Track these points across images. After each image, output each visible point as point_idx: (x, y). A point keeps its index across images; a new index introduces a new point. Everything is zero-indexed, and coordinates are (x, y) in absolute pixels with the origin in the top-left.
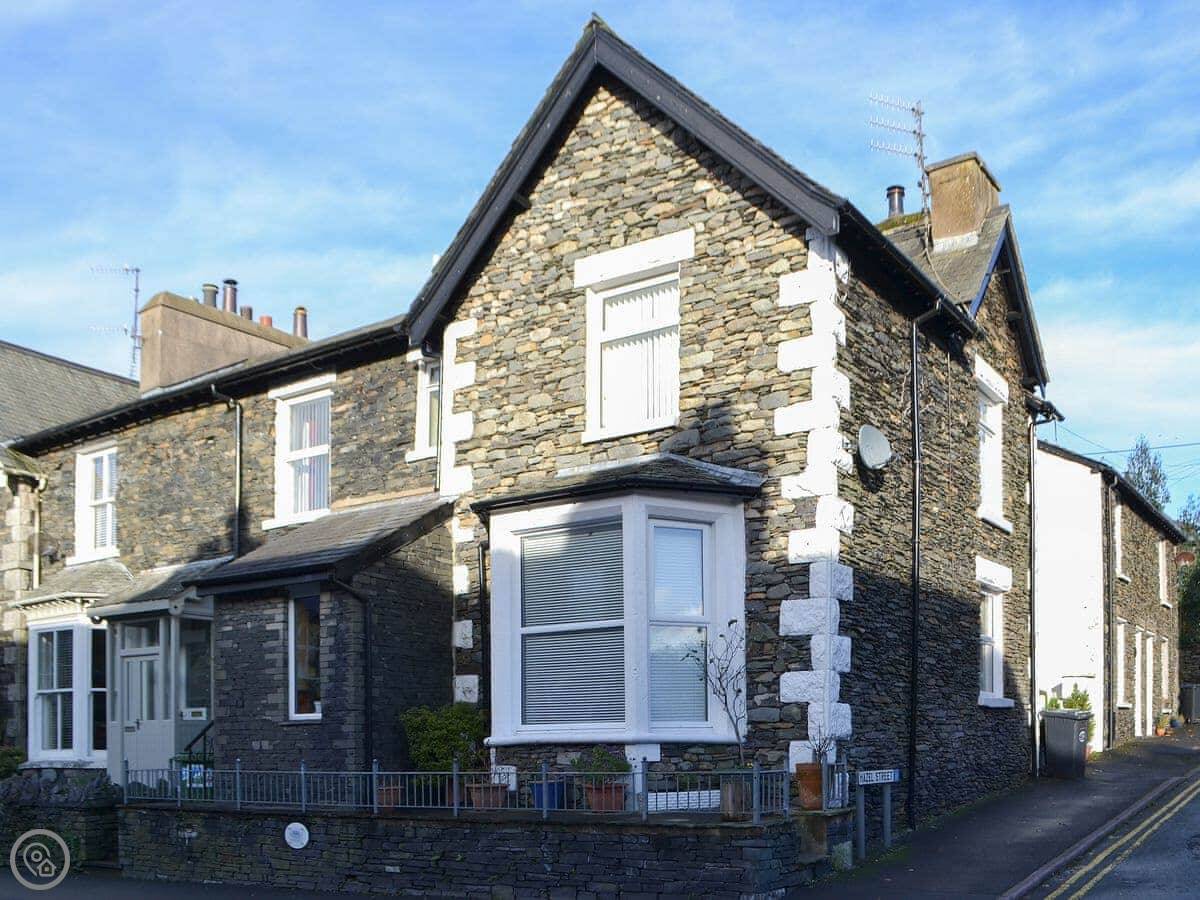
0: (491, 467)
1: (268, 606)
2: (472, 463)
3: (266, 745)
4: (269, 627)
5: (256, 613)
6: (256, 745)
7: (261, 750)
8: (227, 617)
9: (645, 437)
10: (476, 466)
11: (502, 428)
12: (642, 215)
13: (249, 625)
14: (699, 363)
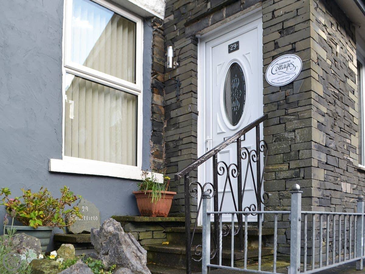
7: (346, 192)
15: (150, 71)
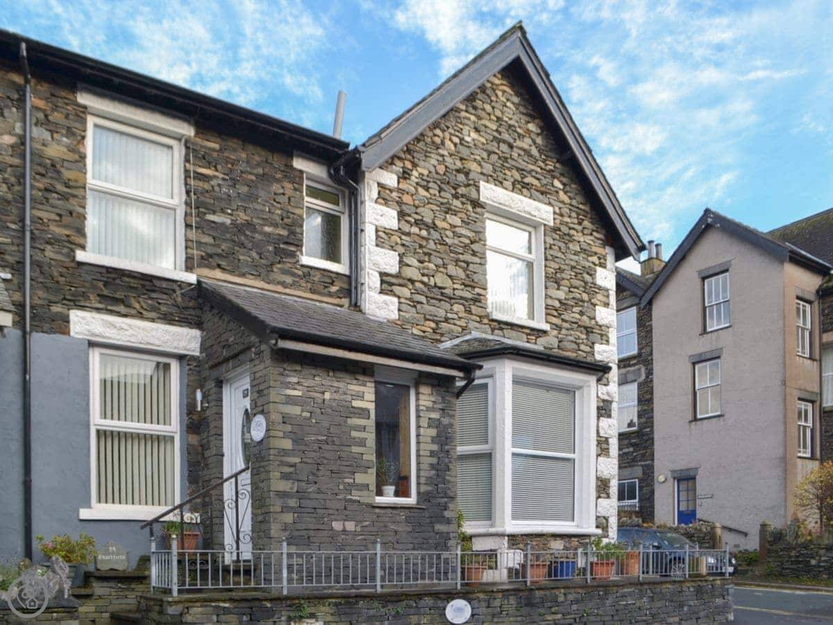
0: (415, 307)
1: (355, 382)
2: (399, 297)
3: (350, 526)
4: (356, 404)
5: (336, 384)
6: (337, 526)
7: (344, 531)
8: (294, 380)
9: (528, 331)
10: (403, 300)
11: (425, 279)
12: (522, 178)
13: (327, 396)
14: (558, 297)
15: (185, 411)
